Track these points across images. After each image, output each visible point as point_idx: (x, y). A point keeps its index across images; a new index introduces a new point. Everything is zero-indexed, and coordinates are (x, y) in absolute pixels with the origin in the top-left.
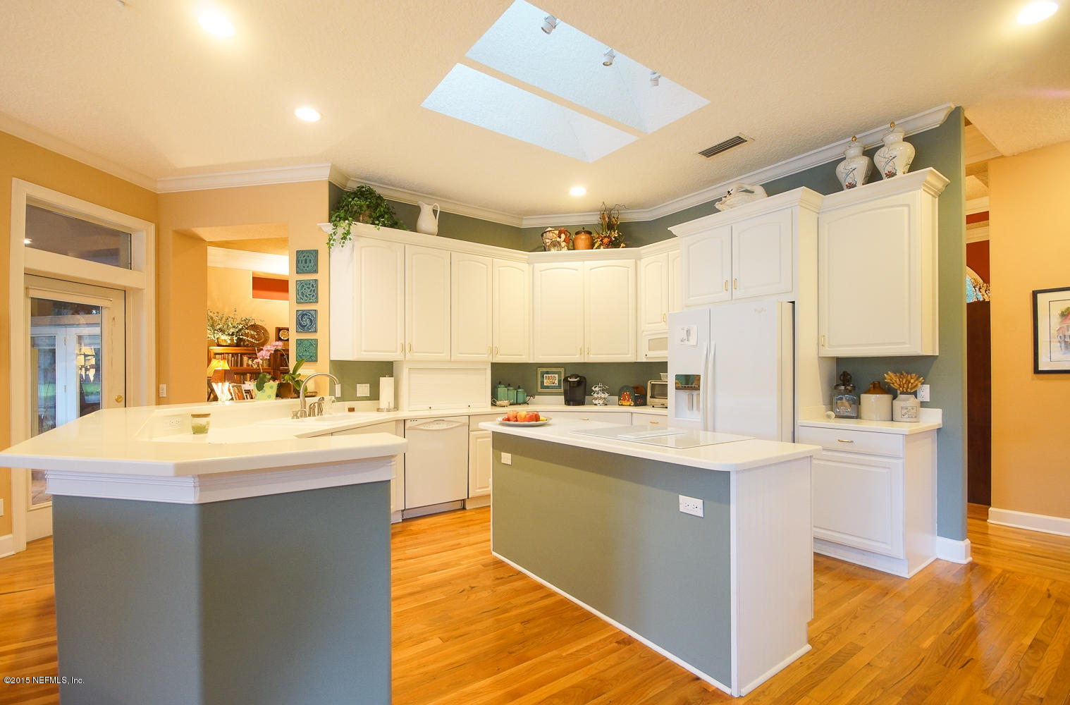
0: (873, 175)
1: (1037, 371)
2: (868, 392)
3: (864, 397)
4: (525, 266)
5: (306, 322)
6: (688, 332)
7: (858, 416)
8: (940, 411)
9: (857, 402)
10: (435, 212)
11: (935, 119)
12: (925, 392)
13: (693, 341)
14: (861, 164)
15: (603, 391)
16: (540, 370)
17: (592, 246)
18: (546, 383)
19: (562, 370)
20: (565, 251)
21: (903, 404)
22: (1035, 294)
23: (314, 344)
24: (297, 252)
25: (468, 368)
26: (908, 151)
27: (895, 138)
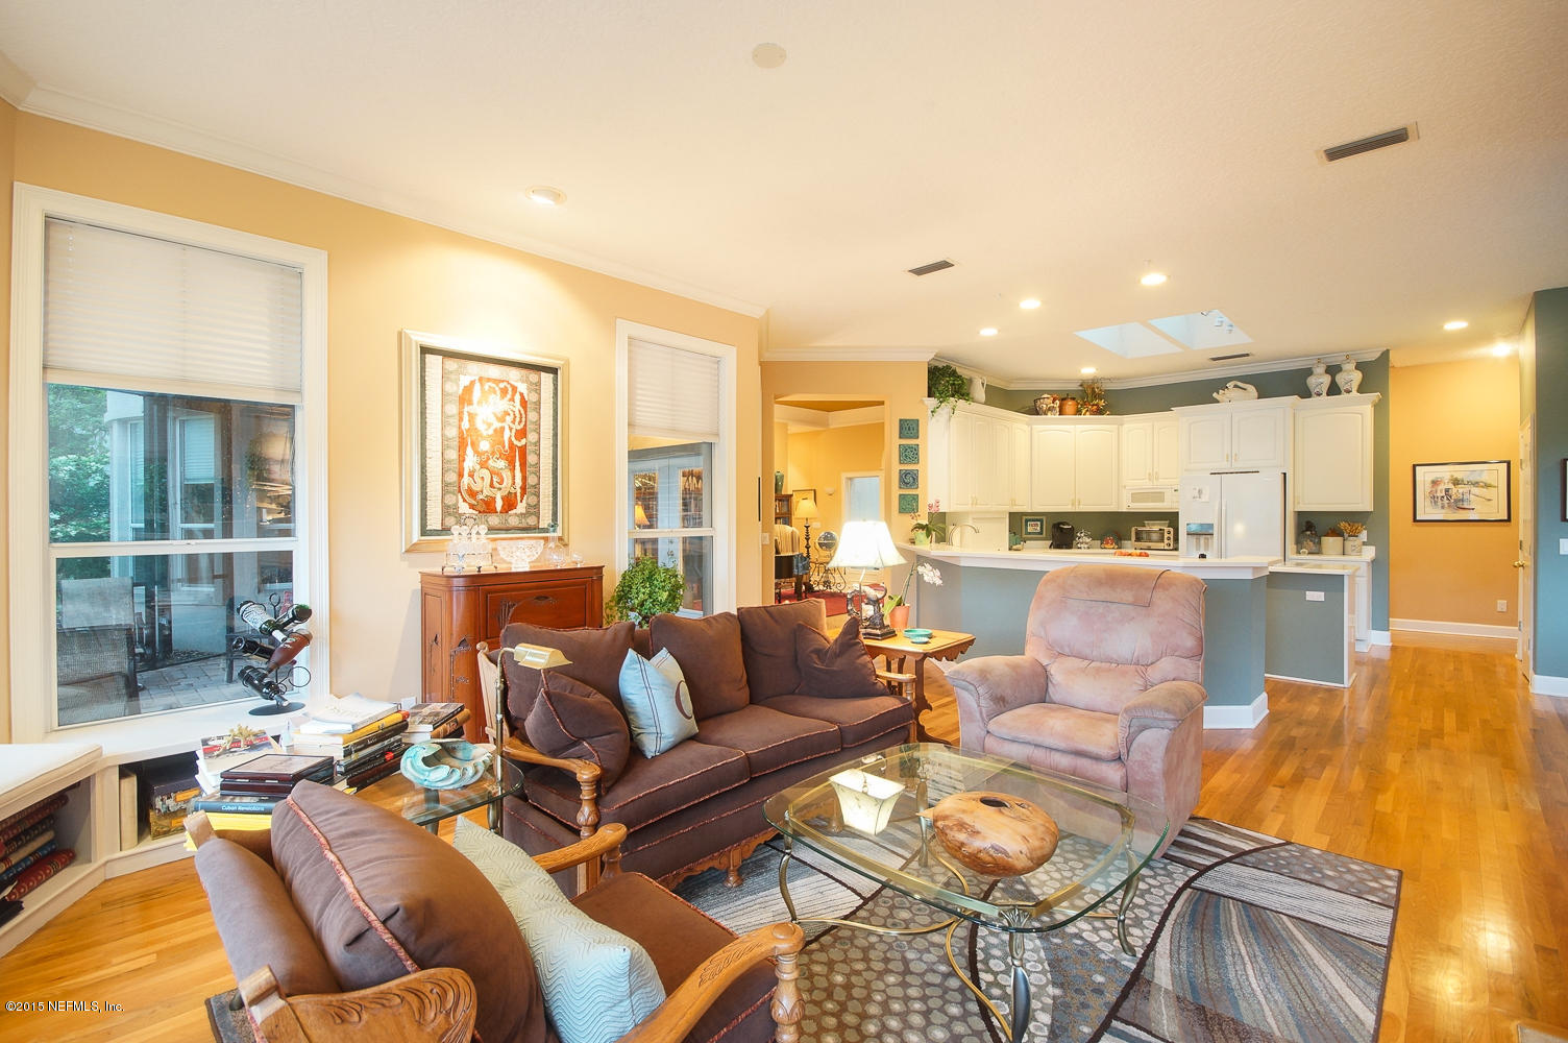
0: (1334, 390)
1: (1415, 520)
2: (1327, 535)
3: (1323, 538)
4: (1026, 427)
5: (909, 479)
6: (1200, 492)
7: (1319, 552)
8: (1373, 548)
9: (1320, 543)
10: (983, 384)
11: (1373, 356)
12: (1364, 536)
13: (1205, 498)
14: (1327, 379)
15: (1089, 536)
16: (1024, 518)
17: (1078, 412)
18: (1030, 529)
19: (1044, 518)
20: (1057, 416)
21: (1351, 543)
22: (1414, 466)
23: (915, 498)
24: (901, 420)
25: (988, 517)
26: (1357, 376)
27: (1350, 366)
